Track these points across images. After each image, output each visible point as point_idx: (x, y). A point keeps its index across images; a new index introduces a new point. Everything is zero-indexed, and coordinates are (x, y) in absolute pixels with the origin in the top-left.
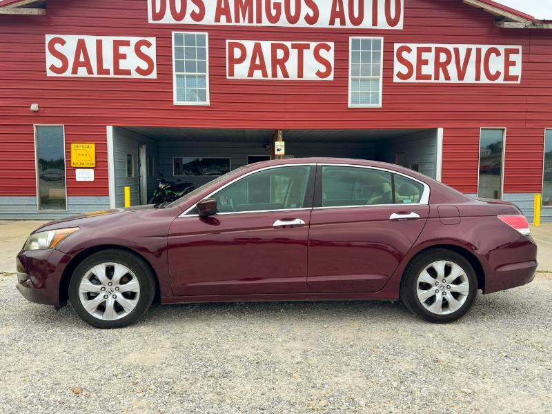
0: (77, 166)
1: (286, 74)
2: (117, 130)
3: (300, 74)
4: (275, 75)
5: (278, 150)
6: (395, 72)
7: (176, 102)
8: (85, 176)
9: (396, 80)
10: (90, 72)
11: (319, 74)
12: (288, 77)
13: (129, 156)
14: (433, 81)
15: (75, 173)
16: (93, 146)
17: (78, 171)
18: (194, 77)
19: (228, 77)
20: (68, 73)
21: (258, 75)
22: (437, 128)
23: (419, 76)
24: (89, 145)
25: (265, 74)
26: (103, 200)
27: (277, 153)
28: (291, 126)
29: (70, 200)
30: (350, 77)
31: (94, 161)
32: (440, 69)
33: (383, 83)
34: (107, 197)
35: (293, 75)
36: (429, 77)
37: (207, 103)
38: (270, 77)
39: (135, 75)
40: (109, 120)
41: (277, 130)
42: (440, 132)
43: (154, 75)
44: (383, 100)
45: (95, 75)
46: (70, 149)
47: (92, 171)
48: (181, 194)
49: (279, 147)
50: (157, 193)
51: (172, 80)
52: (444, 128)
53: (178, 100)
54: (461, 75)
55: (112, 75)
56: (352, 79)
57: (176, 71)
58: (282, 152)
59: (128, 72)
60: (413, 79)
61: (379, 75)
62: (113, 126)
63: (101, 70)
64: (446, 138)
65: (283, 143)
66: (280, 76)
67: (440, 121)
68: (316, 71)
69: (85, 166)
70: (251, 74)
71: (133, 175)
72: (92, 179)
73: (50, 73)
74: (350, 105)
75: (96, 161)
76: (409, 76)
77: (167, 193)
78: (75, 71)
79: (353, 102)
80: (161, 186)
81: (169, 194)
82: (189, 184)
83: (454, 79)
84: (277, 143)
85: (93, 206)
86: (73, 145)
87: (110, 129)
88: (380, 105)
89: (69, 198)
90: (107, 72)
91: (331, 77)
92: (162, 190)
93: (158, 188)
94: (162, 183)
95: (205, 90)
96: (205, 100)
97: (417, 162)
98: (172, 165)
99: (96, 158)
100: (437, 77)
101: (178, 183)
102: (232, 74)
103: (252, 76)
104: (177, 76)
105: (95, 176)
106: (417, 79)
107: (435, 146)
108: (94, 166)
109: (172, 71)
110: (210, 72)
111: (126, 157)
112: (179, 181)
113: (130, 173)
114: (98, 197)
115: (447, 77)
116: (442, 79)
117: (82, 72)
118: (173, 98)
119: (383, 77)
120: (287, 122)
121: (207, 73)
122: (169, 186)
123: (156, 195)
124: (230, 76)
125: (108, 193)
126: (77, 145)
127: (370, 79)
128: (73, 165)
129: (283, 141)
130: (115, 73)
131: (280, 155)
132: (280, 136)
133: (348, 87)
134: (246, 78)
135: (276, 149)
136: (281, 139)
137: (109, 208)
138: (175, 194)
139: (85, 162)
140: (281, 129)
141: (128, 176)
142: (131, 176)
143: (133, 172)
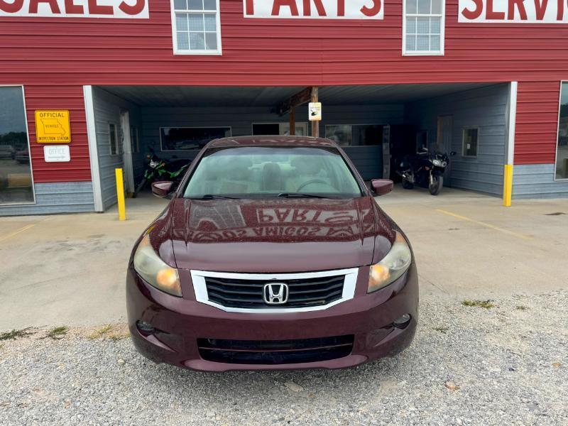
0: (45, 141)
1: (322, 11)
2: (97, 91)
3: (341, 11)
4: (307, 12)
5: (313, 114)
6: (461, 10)
7: (176, 51)
8: (58, 154)
9: (462, 19)
10: (56, 9)
11: (364, 10)
12: (325, 14)
13: (112, 126)
14: (506, 21)
15: (43, 151)
16: (66, 114)
17: (47, 149)
18: (200, 15)
19: (246, 16)
20: (24, 12)
21: (285, 12)
22: (510, 82)
23: (490, 15)
24: (61, 112)
25: (294, 12)
26: (84, 186)
27: (311, 118)
28: (330, 82)
29: (38, 189)
30: (405, 15)
31: (68, 134)
32: (516, 5)
33: (446, 23)
34: (88, 183)
35: (331, 13)
36: (501, 16)
37: (219, 51)
38: (301, 16)
39: (119, 14)
40: (86, 77)
41: (311, 87)
42: (514, 86)
43: (145, 14)
44: (445, 46)
45: (63, 14)
46: (34, 119)
47: (67, 148)
48: (177, 174)
49: (314, 110)
50: (149, 173)
51: (170, 20)
52: (519, 82)
53: (179, 48)
54: (540, 13)
55: (86, 14)
56: (407, 17)
57: (175, 8)
58: (318, 117)
59: (109, 10)
60: (482, 19)
61: (440, 12)
62: (92, 86)
63: (70, 7)
64: (520, 94)
65: (319, 105)
66: (314, 14)
67: (515, 73)
68: (361, 7)
69: (56, 141)
70: (276, 11)
71: (117, 152)
72: (67, 158)
74: (405, 52)
75: (72, 135)
76: (477, 14)
77: (160, 174)
78: (33, 8)
79: (409, 48)
80: (153, 164)
81: (163, 173)
83: (532, 18)
84: (311, 105)
85: (70, 196)
86: (38, 113)
87: (88, 91)
88: (441, 52)
89: (38, 185)
90: (79, 9)
91: (380, 16)
92: (155, 169)
93: (151, 168)
94: (154, 161)
95: (215, 34)
96: (215, 48)
98: (159, 136)
99: (71, 130)
100: (511, 16)
101: (173, 160)
102: (250, 11)
103: (277, 14)
104: (178, 15)
105: (71, 154)
106: (487, 18)
107: (507, 103)
108: (69, 141)
109: (170, 8)
110: (221, 9)
111: (109, 129)
112: (175, 157)
113: (114, 149)
114: (77, 184)
115: (524, 16)
116: (517, 19)
117: (44, 10)
118: (172, 45)
119: (446, 16)
120: (324, 76)
121: (218, 11)
122: (163, 165)
123: (147, 176)
124: (248, 13)
125: (90, 177)
126: (43, 112)
127: (429, 17)
128: (39, 141)
129: (319, 101)
130: (91, 12)
131: (315, 122)
132: (315, 94)
133: (402, 27)
134: (269, 16)
135: (310, 113)
136: (316, 99)
137: (93, 197)
138: (170, 175)
139: (56, 136)
140: (316, 86)
141: (112, 153)
142: (115, 154)
143: (117, 147)
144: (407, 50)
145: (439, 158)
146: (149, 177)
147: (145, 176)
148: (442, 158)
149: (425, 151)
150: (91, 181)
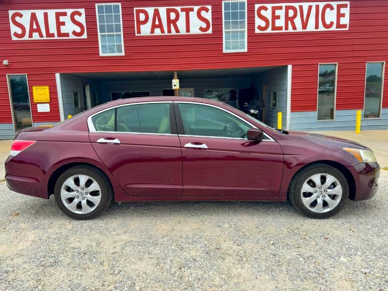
0: (38, 102)
1: (177, 31)
2: (63, 76)
3: (188, 30)
4: (169, 31)
5: (175, 86)
6: (256, 26)
7: (101, 54)
8: (44, 108)
9: (257, 31)
10: (41, 36)
11: (201, 29)
12: (179, 32)
13: (76, 94)
14: (284, 31)
15: (37, 107)
16: (47, 88)
17: (39, 106)
18: (113, 35)
19: (136, 35)
20: (26, 38)
21: (157, 32)
22: (287, 66)
23: (274, 28)
24: (45, 87)
25: (163, 31)
27: (174, 88)
28: (183, 68)
30: (224, 30)
31: (48, 98)
32: (290, 22)
33: (248, 34)
35: (183, 31)
36: (281, 28)
37: (123, 54)
38: (166, 33)
39: (72, 37)
40: (57, 69)
41: (173, 71)
42: (290, 67)
43: (85, 36)
44: (248, 47)
45: (45, 38)
46: (32, 90)
47: (48, 106)
49: (175, 84)
51: (98, 39)
52: (293, 65)
53: (103, 53)
54: (305, 26)
55: (56, 37)
56: (225, 32)
57: (100, 32)
58: (177, 87)
59: (67, 35)
60: (269, 30)
61: (245, 28)
62: (60, 73)
63: (49, 34)
64: (294, 72)
65: (178, 80)
66: (173, 32)
67: (289, 60)
68: (199, 27)
69: (43, 101)
70: (152, 32)
71: (79, 106)
72: (48, 110)
73: (14, 38)
74: (225, 51)
75: (50, 98)
76: (266, 28)
78: (31, 36)
79: (226, 48)
83: (299, 29)
84: (173, 81)
86: (34, 88)
87: (58, 76)
88: (246, 50)
89: (35, 124)
90: (53, 35)
91: (210, 31)
95: (121, 45)
96: (121, 52)
97: (275, 90)
99: (50, 96)
100: (287, 28)
102: (139, 32)
104: (101, 36)
105: (50, 108)
106: (272, 30)
107: (286, 78)
108: (49, 101)
109: (97, 33)
110: (124, 32)
111: (72, 94)
114: (53, 123)
115: (294, 28)
116: (290, 30)
117: (36, 36)
118: (99, 51)
119: (248, 30)
120: (180, 65)
121: (122, 33)
124: (138, 33)
125: (60, 120)
126: (37, 87)
127: (238, 31)
128: (35, 102)
130: (58, 36)
131: (176, 90)
132: (176, 75)
133: (222, 37)
134: (149, 34)
135: (173, 85)
136: (177, 77)
139: (43, 99)
140: (176, 71)
141: (75, 107)
142: (78, 107)
143: (79, 104)
145: (254, 109)
148: (256, 109)
150: (60, 122)
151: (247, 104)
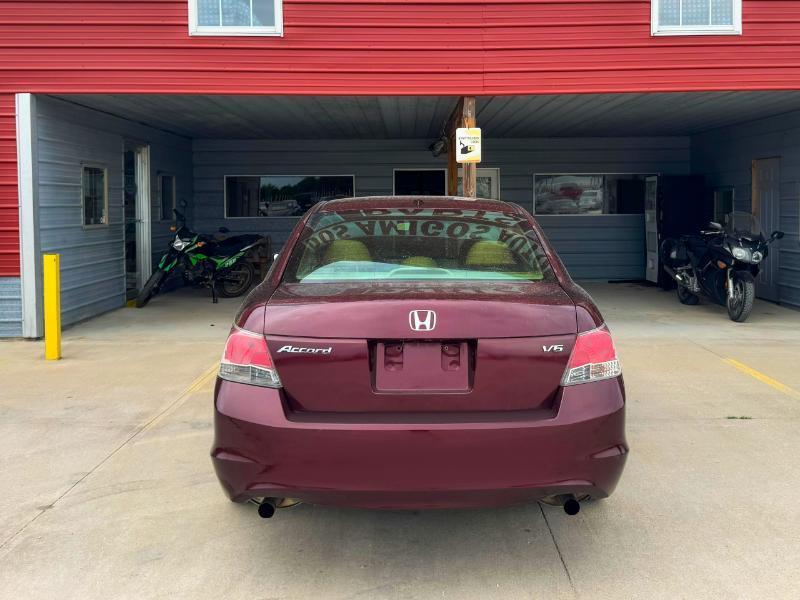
5: (465, 151)
7: (195, 28)
26: (4, 286)
27: (460, 158)
28: (501, 86)
34: (14, 281)
37: (277, 29)
40: (21, 78)
41: (462, 99)
44: (744, 16)
48: (231, 262)
49: (467, 143)
50: (169, 260)
53: (201, 23)
58: (476, 155)
62: (31, 93)
65: (477, 132)
71: (104, 220)
74: (658, 28)
77: (194, 262)
79: (663, 20)
80: (179, 244)
81: (201, 263)
82: (251, 239)
84: (460, 132)
87: (23, 103)
88: (736, 28)
92: (181, 254)
93: (173, 250)
94: (181, 238)
96: (272, 23)
98: (220, 192)
101: (221, 237)
111: (81, 176)
112: (224, 230)
118: (186, 17)
120: (487, 76)
122: (200, 245)
123: (165, 266)
125: (18, 270)
129: (477, 126)
131: (469, 166)
132: (469, 112)
135: (459, 148)
136: (473, 121)
137: (21, 308)
138: (215, 264)
140: (470, 96)
141: (88, 222)
142: (97, 222)
143: (105, 211)
144: (660, 24)
145: (746, 244)
146: (167, 269)
147: (160, 266)
148: (753, 244)
149: (717, 229)
150: (19, 276)
151: (718, 225)
